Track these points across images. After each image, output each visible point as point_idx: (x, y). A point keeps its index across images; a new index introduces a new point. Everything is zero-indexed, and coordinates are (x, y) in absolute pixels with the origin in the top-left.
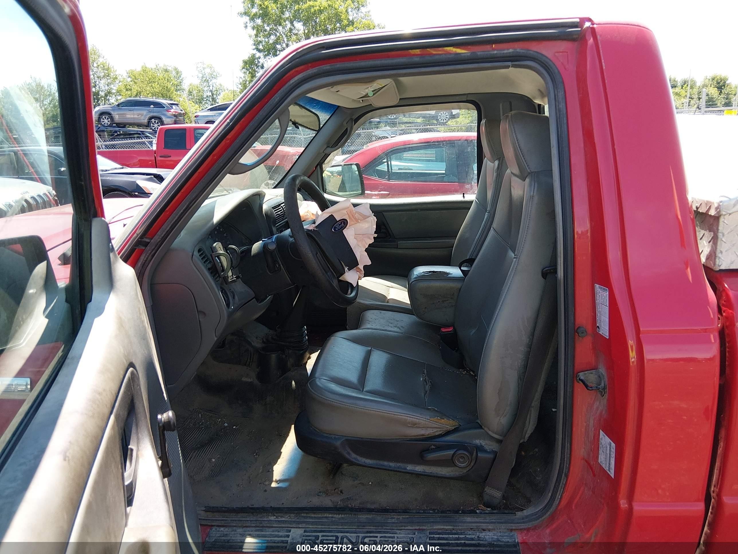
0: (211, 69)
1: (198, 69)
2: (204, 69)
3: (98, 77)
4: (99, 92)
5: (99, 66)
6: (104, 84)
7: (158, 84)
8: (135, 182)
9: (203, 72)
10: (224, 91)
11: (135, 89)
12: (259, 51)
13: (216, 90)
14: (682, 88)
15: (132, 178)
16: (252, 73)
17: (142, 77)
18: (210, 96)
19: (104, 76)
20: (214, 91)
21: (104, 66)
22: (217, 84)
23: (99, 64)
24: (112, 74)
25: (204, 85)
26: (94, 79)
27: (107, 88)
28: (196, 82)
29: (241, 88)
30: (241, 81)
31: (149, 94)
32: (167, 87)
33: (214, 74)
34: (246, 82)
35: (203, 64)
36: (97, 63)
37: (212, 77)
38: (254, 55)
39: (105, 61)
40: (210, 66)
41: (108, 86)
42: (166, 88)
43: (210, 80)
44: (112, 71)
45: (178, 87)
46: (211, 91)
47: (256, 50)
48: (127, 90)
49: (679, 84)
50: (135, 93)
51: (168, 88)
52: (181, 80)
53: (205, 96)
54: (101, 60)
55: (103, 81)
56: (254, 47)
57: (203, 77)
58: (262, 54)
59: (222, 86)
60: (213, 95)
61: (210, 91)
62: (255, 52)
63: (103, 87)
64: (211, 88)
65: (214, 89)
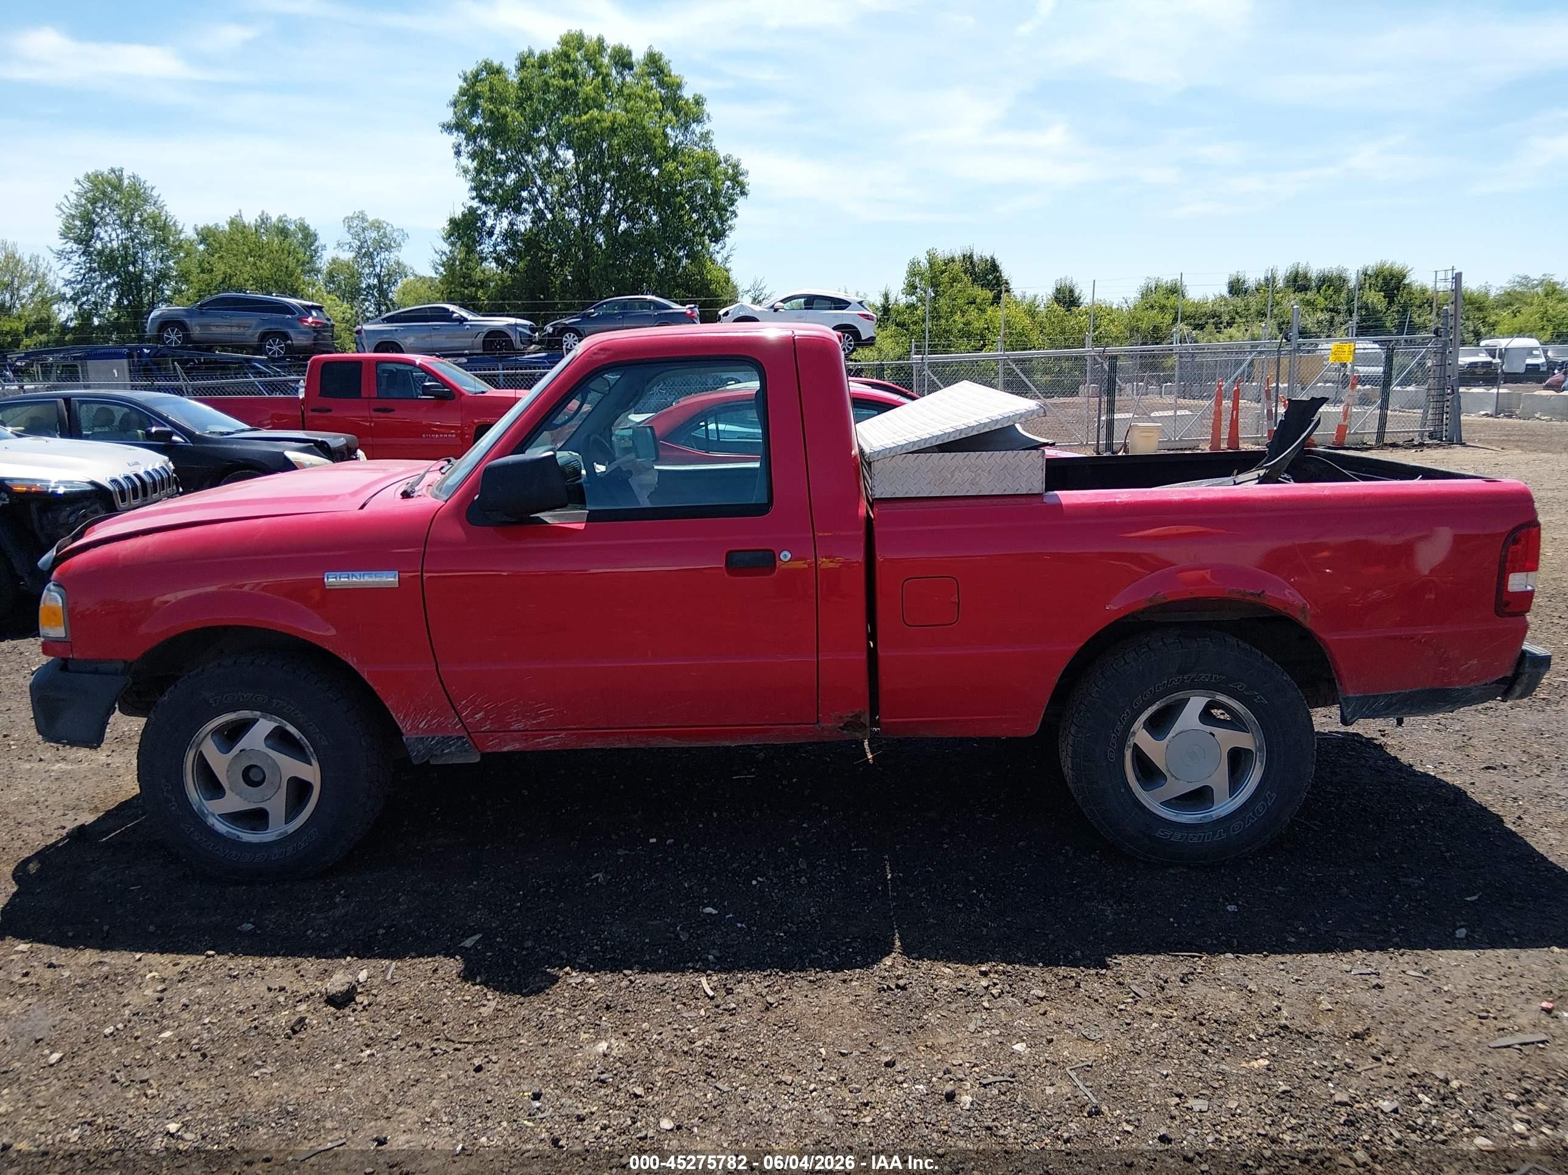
0: (379, 232)
1: (352, 231)
2: (364, 230)
3: (141, 244)
4: (142, 272)
5: (145, 220)
6: (154, 258)
7: (269, 260)
8: (283, 453)
9: (362, 236)
10: (406, 277)
11: (220, 268)
12: (483, 200)
13: (388, 274)
14: (1318, 292)
15: (276, 446)
16: (467, 246)
17: (235, 246)
18: (375, 286)
19: (154, 242)
20: (384, 276)
21: (155, 222)
22: (392, 262)
23: (145, 215)
24: (171, 238)
25: (364, 263)
26: (134, 247)
27: (158, 264)
28: (347, 256)
29: (444, 273)
30: (444, 258)
31: (248, 280)
32: (287, 267)
33: (386, 240)
34: (454, 261)
35: (364, 220)
36: (141, 216)
37: (381, 248)
38: (472, 211)
39: (157, 211)
40: (377, 225)
41: (162, 261)
42: (285, 270)
43: (375, 253)
44: (173, 232)
45: (309, 267)
46: (378, 276)
47: (477, 200)
48: (203, 271)
49: (1314, 284)
50: (219, 278)
51: (290, 268)
52: (314, 250)
53: (364, 286)
54: (150, 209)
55: (151, 253)
56: (474, 194)
57: (360, 248)
58: (489, 206)
59: (401, 267)
60: (380, 282)
61: (375, 275)
62: (475, 204)
63: (151, 264)
64: (378, 269)
65: (384, 271)
